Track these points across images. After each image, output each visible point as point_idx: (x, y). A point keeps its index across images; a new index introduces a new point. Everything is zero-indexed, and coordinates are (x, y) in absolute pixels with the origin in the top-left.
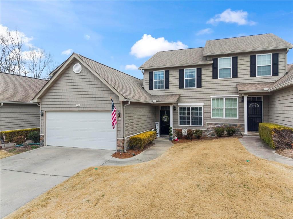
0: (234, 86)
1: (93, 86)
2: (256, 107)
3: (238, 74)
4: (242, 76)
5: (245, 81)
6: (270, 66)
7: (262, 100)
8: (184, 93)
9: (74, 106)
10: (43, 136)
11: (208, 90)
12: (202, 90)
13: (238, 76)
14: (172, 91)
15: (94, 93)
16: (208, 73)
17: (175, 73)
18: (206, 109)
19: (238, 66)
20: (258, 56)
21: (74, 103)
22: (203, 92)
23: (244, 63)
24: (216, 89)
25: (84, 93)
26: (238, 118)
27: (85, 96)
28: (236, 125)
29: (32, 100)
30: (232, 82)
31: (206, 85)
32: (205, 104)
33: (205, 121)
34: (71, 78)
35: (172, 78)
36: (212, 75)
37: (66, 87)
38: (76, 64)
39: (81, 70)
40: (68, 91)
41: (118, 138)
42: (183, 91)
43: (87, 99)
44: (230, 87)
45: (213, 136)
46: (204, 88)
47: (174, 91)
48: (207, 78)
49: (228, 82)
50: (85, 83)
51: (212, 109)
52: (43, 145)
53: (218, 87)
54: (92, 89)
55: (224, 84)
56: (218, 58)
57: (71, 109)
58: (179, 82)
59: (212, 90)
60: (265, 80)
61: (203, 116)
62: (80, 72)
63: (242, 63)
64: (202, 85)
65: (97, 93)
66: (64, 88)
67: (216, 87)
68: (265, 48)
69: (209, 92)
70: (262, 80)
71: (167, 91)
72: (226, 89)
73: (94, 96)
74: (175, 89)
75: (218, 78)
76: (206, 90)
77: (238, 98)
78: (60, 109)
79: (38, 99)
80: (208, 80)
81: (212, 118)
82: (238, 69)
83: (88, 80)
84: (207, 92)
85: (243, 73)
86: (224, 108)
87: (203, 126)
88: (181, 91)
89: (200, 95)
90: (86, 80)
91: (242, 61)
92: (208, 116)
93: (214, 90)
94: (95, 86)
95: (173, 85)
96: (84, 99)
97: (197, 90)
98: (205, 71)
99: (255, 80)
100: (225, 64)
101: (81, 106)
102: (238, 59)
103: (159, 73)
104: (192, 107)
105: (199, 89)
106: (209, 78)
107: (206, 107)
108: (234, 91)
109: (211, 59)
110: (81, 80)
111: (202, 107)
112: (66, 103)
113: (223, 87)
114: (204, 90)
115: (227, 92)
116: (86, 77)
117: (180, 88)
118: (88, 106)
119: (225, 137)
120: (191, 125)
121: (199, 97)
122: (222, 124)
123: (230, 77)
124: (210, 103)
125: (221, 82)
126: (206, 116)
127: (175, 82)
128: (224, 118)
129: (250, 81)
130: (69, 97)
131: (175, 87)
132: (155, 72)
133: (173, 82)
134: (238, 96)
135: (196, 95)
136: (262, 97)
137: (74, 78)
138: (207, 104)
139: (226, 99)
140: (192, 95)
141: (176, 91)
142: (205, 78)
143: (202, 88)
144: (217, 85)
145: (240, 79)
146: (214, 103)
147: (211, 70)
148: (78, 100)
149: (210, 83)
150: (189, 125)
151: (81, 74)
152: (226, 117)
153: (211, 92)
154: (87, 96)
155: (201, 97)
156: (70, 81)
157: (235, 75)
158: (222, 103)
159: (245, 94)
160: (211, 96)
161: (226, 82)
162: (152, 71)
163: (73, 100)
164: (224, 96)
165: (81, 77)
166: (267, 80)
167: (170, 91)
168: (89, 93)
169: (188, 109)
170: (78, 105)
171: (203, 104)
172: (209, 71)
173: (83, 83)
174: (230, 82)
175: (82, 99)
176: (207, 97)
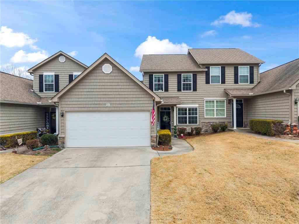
0: (223, 91)
1: (125, 87)
2: (238, 108)
3: (226, 81)
4: (228, 83)
5: (230, 87)
6: (248, 76)
7: (243, 102)
8: (182, 96)
9: (103, 106)
10: (64, 138)
11: (202, 93)
12: (197, 93)
13: (226, 83)
14: (171, 94)
15: (126, 93)
16: (202, 79)
17: (173, 77)
18: (201, 110)
19: (226, 74)
20: (240, 67)
21: (104, 103)
22: (198, 95)
23: (230, 72)
24: (209, 93)
25: (115, 93)
26: (225, 117)
27: (116, 96)
28: (224, 122)
29: (51, 99)
30: (221, 87)
31: (200, 89)
32: (200, 106)
33: (200, 120)
34: (99, 78)
35: (171, 81)
36: (205, 81)
37: (93, 87)
38: (105, 65)
39: (112, 70)
40: (95, 90)
41: (151, 135)
42: (181, 93)
43: (118, 99)
44: (219, 91)
45: (206, 133)
46: (199, 91)
47: (173, 94)
48: (201, 83)
49: (218, 87)
50: (116, 84)
51: (206, 110)
52: (64, 148)
53: (210, 91)
54: (125, 90)
55: (215, 89)
56: (210, 67)
57: (99, 109)
58: (177, 86)
59: (205, 93)
60: (245, 87)
61: (198, 116)
62: (110, 73)
63: (228, 72)
64: (197, 89)
65: (129, 93)
66: (91, 87)
67: (208, 91)
68: (245, 62)
69: (203, 95)
70: (243, 87)
71: (166, 94)
72: (217, 93)
73: (126, 96)
74: (174, 92)
75: (210, 83)
76: (200, 93)
77: (225, 101)
78: (86, 109)
79: (58, 98)
80: (202, 85)
81: (205, 117)
82: (226, 76)
83: (119, 81)
84: (201, 95)
85: (229, 80)
86: (215, 109)
87: (198, 124)
88: (179, 94)
89: (195, 97)
90: (117, 81)
91: (229, 70)
92: (202, 116)
93: (207, 93)
94: (128, 87)
95: (172, 88)
96: (115, 99)
97: (193, 93)
98: (200, 77)
99: (238, 87)
100: (215, 72)
101: (112, 106)
102: (226, 68)
103: (159, 76)
104: (189, 108)
105: (195, 93)
106: (203, 83)
107: (200, 108)
108: (222, 95)
109: (205, 67)
110: (111, 81)
111: (197, 108)
112: (93, 103)
113: (214, 91)
114: (198, 93)
115: (218, 95)
116: (116, 78)
117: (178, 91)
118: (119, 106)
119: (220, 132)
120: (188, 124)
121: (195, 100)
122: (214, 122)
123: (220, 83)
124: (204, 104)
125: (213, 87)
126: (201, 116)
127: (173, 85)
128: (215, 117)
129: (234, 87)
130: (97, 96)
131: (174, 90)
132: (154, 75)
133: (172, 85)
134: (226, 98)
135: (192, 97)
136: (243, 100)
137: (102, 78)
138: (201, 106)
139: (216, 101)
140: (189, 98)
141: (175, 94)
142: (199, 83)
143: (197, 91)
144: (209, 89)
145: (227, 85)
146: (207, 104)
147: (205, 77)
148: (107, 99)
149: (204, 87)
150: (187, 123)
151: (112, 74)
152: (216, 116)
153: (205, 95)
154: (118, 96)
155: (197, 100)
156: (98, 81)
157: (223, 82)
158: (213, 104)
159: (235, 97)
160: (204, 99)
161: (216, 87)
162: (151, 74)
163: (102, 99)
164: (215, 99)
165: (111, 78)
166: (246, 86)
167: (169, 94)
168: (121, 93)
169: (186, 110)
170: (108, 105)
171: (198, 105)
172: (203, 77)
173: (114, 84)
174: (220, 87)
175: (113, 99)
176: (202, 99)
